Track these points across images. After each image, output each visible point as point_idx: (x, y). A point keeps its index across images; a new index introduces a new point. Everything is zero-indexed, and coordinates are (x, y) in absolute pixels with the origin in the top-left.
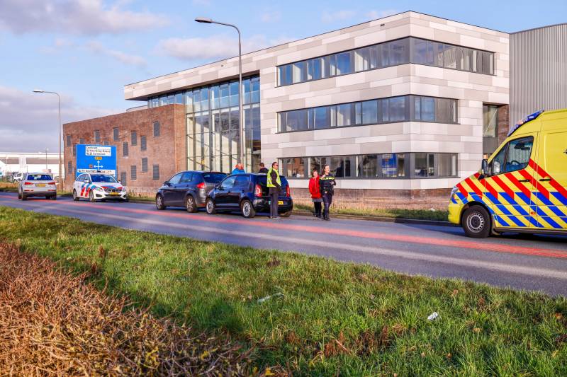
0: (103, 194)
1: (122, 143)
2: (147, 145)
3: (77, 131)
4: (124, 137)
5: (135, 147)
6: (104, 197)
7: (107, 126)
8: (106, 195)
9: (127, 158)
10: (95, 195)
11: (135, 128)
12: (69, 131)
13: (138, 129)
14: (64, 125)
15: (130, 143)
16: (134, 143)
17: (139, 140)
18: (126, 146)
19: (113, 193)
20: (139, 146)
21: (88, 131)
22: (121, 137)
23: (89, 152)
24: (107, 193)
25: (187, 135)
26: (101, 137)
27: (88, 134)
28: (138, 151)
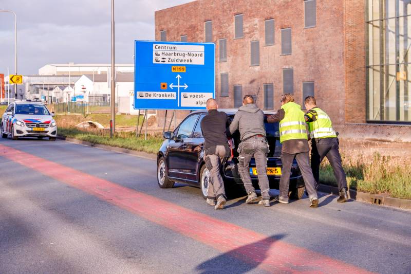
0: (25, 130)
1: (248, 41)
2: (293, 43)
3: (177, 23)
4: (252, 31)
5: (271, 48)
6: (26, 133)
7: (224, 11)
8: (29, 132)
9: (257, 69)
10: (15, 132)
11: (272, 12)
12: (165, 23)
13: (277, 14)
14: (156, 13)
15: (262, 41)
16: (270, 41)
17: (278, 35)
18: (255, 46)
19: (37, 129)
20: (278, 47)
21: (193, 21)
22: (247, 31)
23: (160, 58)
24: (30, 129)
25: (368, 23)
26: (215, 33)
27: (193, 28)
28: (277, 55)
